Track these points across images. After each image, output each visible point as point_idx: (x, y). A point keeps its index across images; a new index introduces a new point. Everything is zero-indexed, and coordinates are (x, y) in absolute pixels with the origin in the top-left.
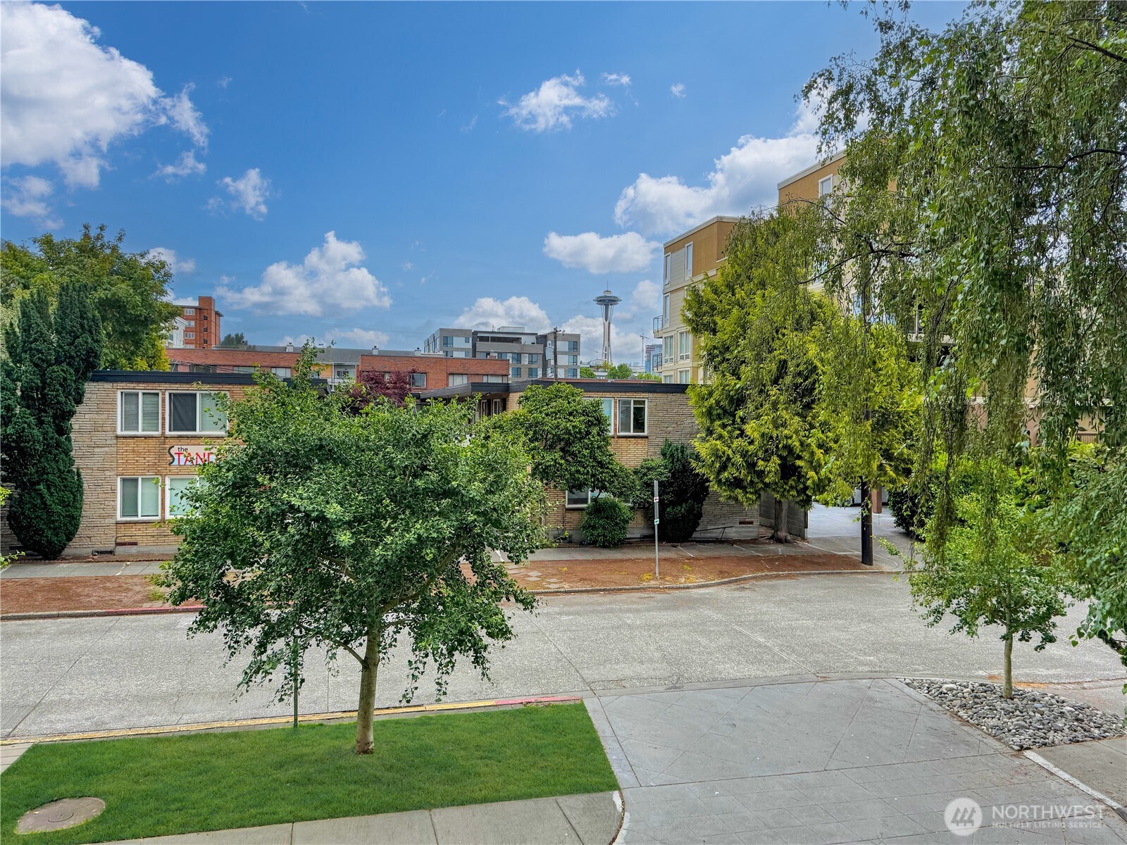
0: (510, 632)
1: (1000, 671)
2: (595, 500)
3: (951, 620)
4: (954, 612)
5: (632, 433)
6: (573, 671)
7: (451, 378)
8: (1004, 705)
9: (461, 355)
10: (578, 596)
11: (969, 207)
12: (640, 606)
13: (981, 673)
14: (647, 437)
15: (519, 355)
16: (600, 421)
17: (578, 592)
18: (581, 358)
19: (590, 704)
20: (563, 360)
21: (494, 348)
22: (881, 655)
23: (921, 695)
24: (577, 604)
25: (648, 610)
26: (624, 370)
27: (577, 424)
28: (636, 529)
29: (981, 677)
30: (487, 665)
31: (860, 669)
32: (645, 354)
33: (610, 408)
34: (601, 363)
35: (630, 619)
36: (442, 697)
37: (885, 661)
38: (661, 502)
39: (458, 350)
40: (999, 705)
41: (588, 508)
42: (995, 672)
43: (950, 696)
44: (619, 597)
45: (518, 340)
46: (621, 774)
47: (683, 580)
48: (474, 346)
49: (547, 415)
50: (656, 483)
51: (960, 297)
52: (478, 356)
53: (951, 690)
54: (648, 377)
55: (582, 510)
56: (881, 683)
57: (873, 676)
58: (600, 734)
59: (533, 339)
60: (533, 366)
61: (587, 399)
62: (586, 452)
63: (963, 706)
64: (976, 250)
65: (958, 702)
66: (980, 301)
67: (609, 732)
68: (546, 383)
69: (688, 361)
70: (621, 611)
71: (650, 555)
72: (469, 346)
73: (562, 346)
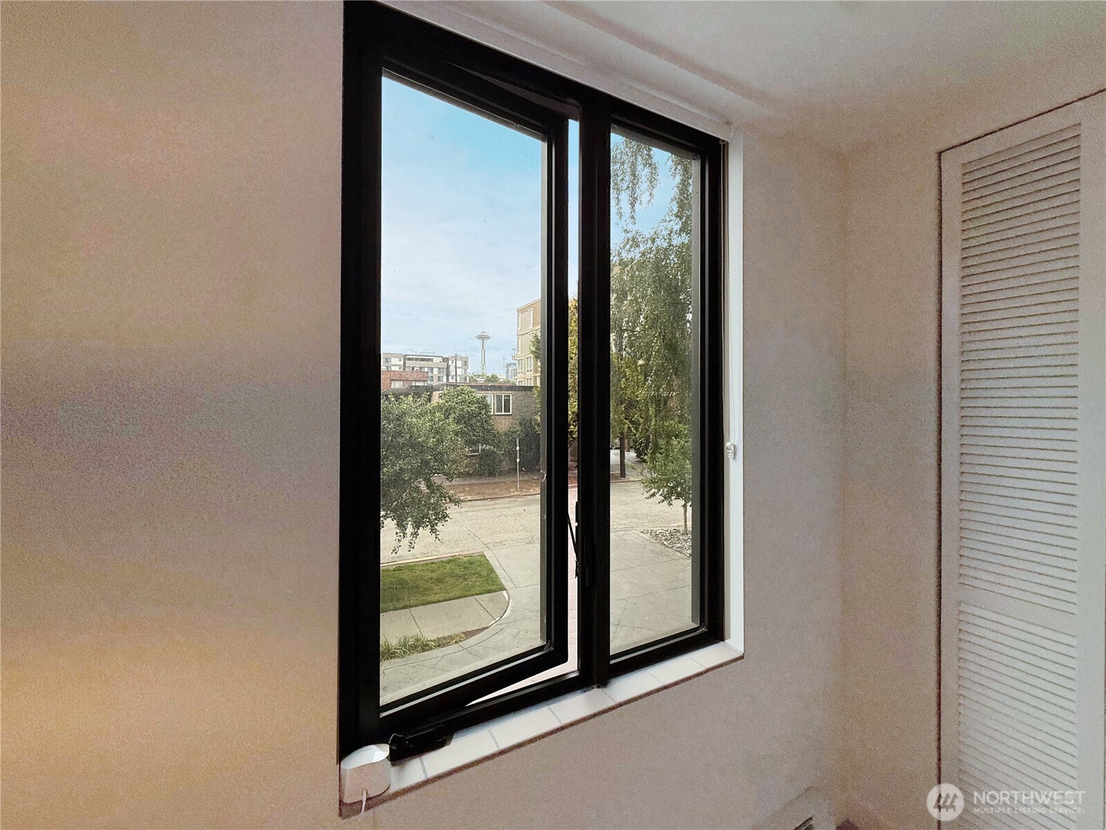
0: (448, 517)
1: (682, 523)
2: (483, 450)
3: (659, 497)
4: (661, 495)
5: (503, 413)
6: (477, 539)
7: (393, 382)
8: (684, 537)
9: (396, 369)
10: (476, 502)
11: (657, 318)
12: (511, 505)
13: (675, 525)
14: (511, 415)
15: (432, 368)
16: (486, 406)
17: (476, 500)
18: (468, 371)
19: (488, 554)
20: (459, 372)
21: (418, 364)
22: (629, 520)
23: (647, 536)
24: (476, 506)
25: (514, 507)
26: (494, 378)
27: (473, 408)
28: (505, 465)
29: (674, 526)
30: (438, 533)
31: (619, 527)
32: (506, 368)
33: (491, 398)
34: (480, 374)
35: (506, 512)
36: (412, 549)
37: (631, 522)
38: (520, 450)
39: (393, 365)
40: (681, 537)
41: (479, 455)
42: (680, 524)
43: (660, 536)
44: (498, 501)
45: (431, 360)
46: (506, 584)
47: (532, 491)
48: (405, 363)
49: (456, 403)
50: (518, 439)
51: (654, 353)
52: (407, 369)
53: (661, 533)
54: (509, 381)
55: (476, 456)
56: (630, 532)
57: (626, 530)
58: (494, 567)
59: (441, 359)
60: (440, 375)
61: (479, 394)
62: (478, 424)
63: (666, 540)
64: (659, 335)
65: (664, 538)
66: (661, 355)
67: (498, 565)
68: (455, 386)
69: (532, 373)
70: (500, 508)
71: (514, 479)
72: (402, 363)
73: (459, 364)
